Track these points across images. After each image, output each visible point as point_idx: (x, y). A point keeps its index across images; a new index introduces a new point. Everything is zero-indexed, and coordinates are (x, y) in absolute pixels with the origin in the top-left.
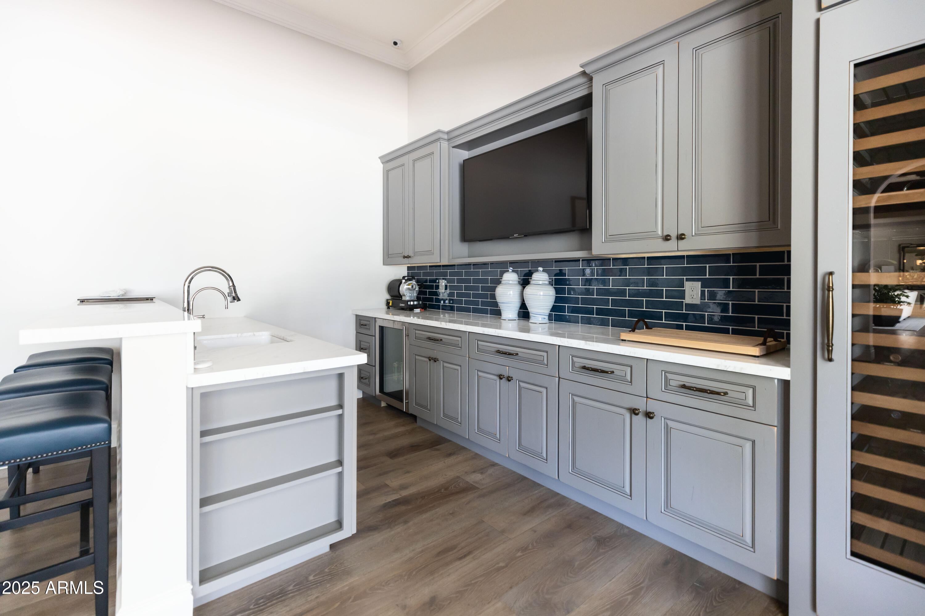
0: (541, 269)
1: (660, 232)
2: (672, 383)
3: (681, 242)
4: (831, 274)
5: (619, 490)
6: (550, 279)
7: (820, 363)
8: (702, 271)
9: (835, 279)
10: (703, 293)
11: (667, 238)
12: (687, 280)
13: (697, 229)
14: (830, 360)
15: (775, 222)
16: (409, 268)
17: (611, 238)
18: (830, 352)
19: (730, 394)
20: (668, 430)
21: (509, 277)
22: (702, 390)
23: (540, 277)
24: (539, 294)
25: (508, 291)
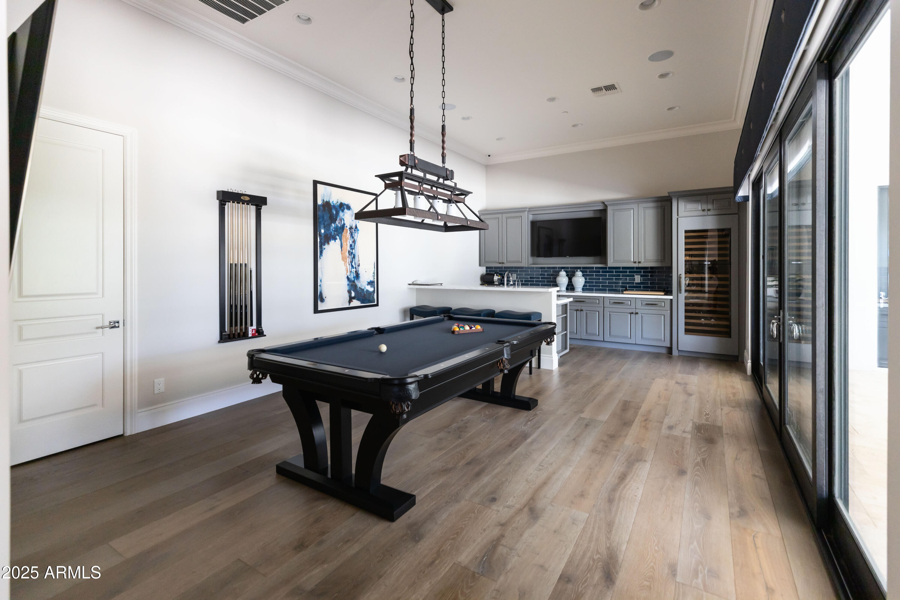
0: (579, 270)
1: (632, 261)
2: (643, 304)
3: (639, 264)
4: (681, 274)
5: (627, 337)
6: (582, 274)
7: (679, 294)
8: (641, 272)
9: (682, 276)
10: (641, 279)
11: (635, 262)
12: (636, 275)
13: (644, 260)
14: (681, 293)
15: (665, 260)
16: (487, 268)
17: (615, 261)
18: (681, 291)
19: (659, 304)
20: (642, 317)
21: (563, 273)
22: (651, 304)
23: (579, 273)
24: (579, 280)
25: (563, 279)
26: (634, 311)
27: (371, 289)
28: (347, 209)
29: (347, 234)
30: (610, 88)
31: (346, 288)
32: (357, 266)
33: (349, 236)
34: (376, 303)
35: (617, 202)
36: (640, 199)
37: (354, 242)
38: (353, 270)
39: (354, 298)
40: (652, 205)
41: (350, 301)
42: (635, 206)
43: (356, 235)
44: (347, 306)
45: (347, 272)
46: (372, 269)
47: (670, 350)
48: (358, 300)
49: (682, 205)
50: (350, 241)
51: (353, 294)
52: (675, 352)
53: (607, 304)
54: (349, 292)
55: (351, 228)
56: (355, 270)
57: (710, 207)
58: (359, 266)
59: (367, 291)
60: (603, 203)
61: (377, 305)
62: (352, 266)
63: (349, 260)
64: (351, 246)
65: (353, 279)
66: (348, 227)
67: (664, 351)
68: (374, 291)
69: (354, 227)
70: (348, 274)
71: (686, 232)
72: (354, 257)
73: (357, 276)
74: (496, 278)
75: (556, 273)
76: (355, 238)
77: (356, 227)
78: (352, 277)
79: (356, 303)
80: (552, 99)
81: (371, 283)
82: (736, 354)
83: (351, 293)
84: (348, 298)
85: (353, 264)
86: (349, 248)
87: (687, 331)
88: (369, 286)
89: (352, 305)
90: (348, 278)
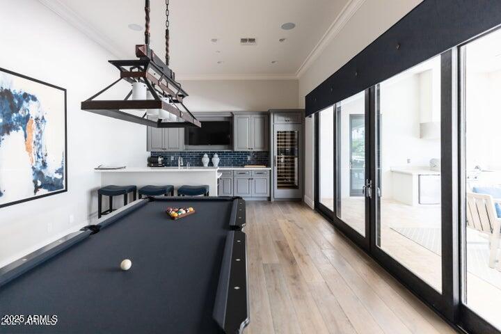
0: (216, 153)
2: (256, 173)
4: (275, 156)
5: (247, 193)
6: (218, 156)
7: (274, 167)
8: (251, 154)
10: (251, 158)
12: (248, 156)
13: (254, 148)
15: (265, 148)
16: (152, 152)
17: (238, 148)
18: (275, 165)
19: (263, 173)
20: (255, 181)
21: (206, 155)
22: (260, 173)
23: (216, 155)
24: (216, 160)
25: (206, 160)
26: (250, 177)
27: (59, 176)
28: (32, 100)
29: (32, 125)
30: (252, 40)
31: (32, 178)
32: (44, 156)
33: (35, 127)
34: (64, 189)
35: (240, 113)
36: (252, 112)
37: (41, 132)
38: (40, 160)
39: (41, 187)
40: (258, 116)
41: (35, 192)
42: (249, 116)
43: (42, 126)
44: (32, 195)
45: (32, 162)
46: (61, 158)
47: (269, 199)
48: (45, 188)
49: (276, 117)
50: (36, 132)
51: (39, 183)
52: (272, 200)
53: (235, 173)
54: (35, 182)
55: (37, 119)
56: (41, 159)
57: (289, 119)
58: (46, 155)
59: (55, 178)
60: (231, 113)
61: (66, 190)
62: (38, 156)
63: (34, 150)
64: (37, 136)
65: (39, 169)
66: (34, 118)
67: (266, 199)
68: (62, 178)
69: (41, 118)
70: (34, 163)
71: (278, 132)
72: (41, 147)
73: (44, 165)
74: (160, 159)
75: (201, 155)
76: (42, 129)
77: (43, 118)
78: (38, 167)
79: (42, 191)
80: (214, 40)
81: (59, 171)
82: (301, 197)
83: (37, 182)
84: (34, 188)
85: (40, 154)
86: (34, 139)
87: (278, 187)
88: (58, 174)
89: (38, 194)
90: (33, 168)
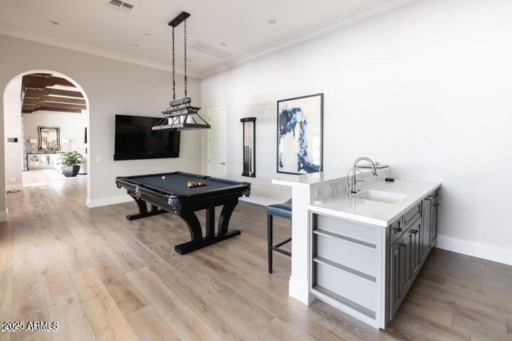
28: (298, 111)
29: (298, 127)
31: (297, 161)
32: (305, 148)
33: (300, 128)
37: (303, 131)
38: (303, 150)
39: (302, 168)
41: (299, 170)
43: (304, 127)
44: (297, 172)
48: (304, 169)
50: (300, 131)
51: (302, 166)
54: (299, 164)
55: (301, 123)
58: (307, 147)
62: (302, 147)
63: (299, 143)
64: (301, 134)
66: (299, 122)
69: (303, 121)
70: (299, 152)
72: (303, 141)
73: (305, 154)
76: (304, 129)
77: (305, 121)
78: (301, 155)
79: (302, 171)
84: (298, 168)
86: (299, 136)
89: (300, 172)
90: (298, 155)
